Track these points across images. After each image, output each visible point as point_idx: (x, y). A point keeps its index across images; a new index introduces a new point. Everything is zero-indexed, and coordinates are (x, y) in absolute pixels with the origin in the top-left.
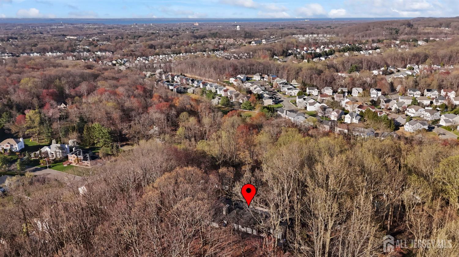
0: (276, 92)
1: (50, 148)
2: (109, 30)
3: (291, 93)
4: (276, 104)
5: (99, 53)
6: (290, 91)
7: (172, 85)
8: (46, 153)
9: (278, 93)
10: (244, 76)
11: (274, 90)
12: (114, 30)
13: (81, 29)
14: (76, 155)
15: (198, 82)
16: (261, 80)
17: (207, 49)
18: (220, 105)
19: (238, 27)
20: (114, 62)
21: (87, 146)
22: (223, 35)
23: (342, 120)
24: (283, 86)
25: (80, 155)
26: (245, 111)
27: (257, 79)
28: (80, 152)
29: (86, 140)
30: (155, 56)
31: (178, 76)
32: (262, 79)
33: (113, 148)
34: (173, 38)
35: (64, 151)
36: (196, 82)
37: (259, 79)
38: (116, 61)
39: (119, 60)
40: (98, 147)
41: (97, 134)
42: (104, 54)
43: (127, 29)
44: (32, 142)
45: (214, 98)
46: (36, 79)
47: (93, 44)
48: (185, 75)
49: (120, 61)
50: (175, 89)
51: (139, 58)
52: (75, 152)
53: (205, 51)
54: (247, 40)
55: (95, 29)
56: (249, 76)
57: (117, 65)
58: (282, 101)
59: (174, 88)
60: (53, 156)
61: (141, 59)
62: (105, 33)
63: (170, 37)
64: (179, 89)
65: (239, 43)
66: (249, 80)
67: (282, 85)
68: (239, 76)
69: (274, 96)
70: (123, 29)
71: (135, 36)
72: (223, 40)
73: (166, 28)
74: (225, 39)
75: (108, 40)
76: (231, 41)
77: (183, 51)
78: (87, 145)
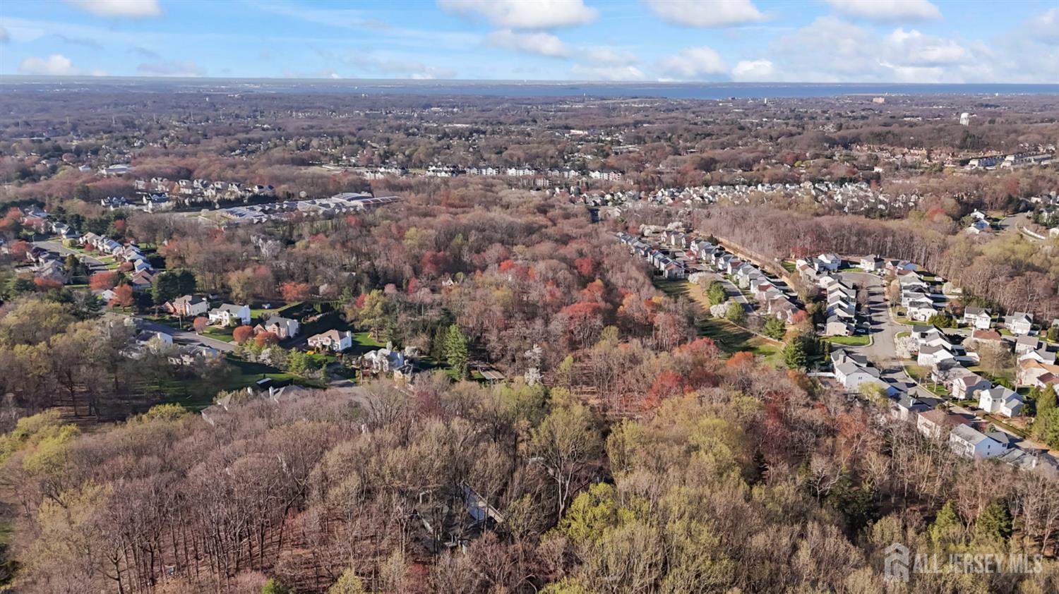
0: (886, 307)
1: (376, 354)
2: (663, 115)
3: (916, 313)
4: (856, 334)
5: (596, 175)
6: (914, 309)
7: (666, 262)
8: (371, 362)
9: (890, 309)
10: (832, 257)
11: (887, 300)
12: (674, 114)
13: (609, 111)
14: (403, 372)
15: (726, 260)
16: (876, 271)
17: (828, 177)
18: (726, 319)
19: (964, 115)
20: (608, 197)
21: (436, 360)
22: (904, 138)
23: (975, 401)
24: (906, 295)
25: (407, 373)
26: (768, 341)
27: (867, 269)
28: (409, 369)
29: (437, 349)
30: (697, 188)
31: (697, 242)
32: (879, 270)
33: (462, 372)
34: (779, 140)
35: (393, 363)
36: (722, 261)
37: (872, 269)
38: (612, 195)
39: (619, 193)
40: (450, 366)
41: (449, 343)
42: (605, 176)
43: (703, 112)
44: (368, 339)
45: (720, 302)
46: (430, 231)
47: (603, 151)
48: (721, 239)
49: (621, 195)
50: (667, 272)
51: (662, 190)
52: (405, 367)
53: (821, 181)
54: (962, 156)
55: (639, 110)
56: (852, 258)
57: (610, 204)
58: (881, 330)
59: (666, 268)
60: (377, 368)
61: (666, 193)
62: (649, 123)
63: (771, 138)
64: (674, 272)
65: (934, 162)
66: (848, 267)
67: (908, 291)
68: (822, 257)
69: (873, 314)
70: (694, 113)
71: (698, 134)
72: (897, 150)
73: (792, 111)
74: (906, 150)
75: (639, 140)
76: (917, 155)
77: (766, 179)
78: (437, 357)
